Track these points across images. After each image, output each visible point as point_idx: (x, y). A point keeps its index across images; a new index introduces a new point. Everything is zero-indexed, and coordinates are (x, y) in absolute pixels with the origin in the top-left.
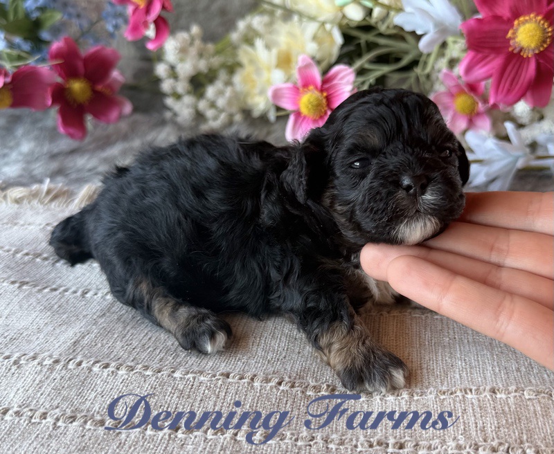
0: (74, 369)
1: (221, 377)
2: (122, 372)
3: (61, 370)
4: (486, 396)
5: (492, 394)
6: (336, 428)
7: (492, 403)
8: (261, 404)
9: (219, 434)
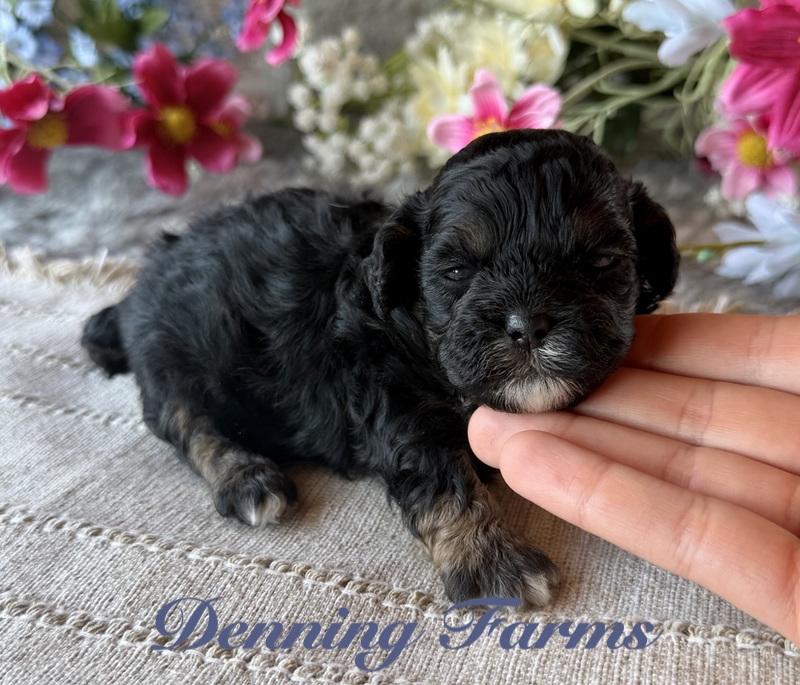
0: (51, 533)
1: (256, 565)
2: (116, 544)
3: (32, 533)
4: (669, 638)
5: (680, 634)
6: (411, 667)
7: (676, 650)
8: (306, 614)
9: (223, 656)
